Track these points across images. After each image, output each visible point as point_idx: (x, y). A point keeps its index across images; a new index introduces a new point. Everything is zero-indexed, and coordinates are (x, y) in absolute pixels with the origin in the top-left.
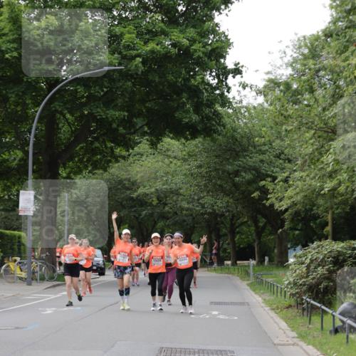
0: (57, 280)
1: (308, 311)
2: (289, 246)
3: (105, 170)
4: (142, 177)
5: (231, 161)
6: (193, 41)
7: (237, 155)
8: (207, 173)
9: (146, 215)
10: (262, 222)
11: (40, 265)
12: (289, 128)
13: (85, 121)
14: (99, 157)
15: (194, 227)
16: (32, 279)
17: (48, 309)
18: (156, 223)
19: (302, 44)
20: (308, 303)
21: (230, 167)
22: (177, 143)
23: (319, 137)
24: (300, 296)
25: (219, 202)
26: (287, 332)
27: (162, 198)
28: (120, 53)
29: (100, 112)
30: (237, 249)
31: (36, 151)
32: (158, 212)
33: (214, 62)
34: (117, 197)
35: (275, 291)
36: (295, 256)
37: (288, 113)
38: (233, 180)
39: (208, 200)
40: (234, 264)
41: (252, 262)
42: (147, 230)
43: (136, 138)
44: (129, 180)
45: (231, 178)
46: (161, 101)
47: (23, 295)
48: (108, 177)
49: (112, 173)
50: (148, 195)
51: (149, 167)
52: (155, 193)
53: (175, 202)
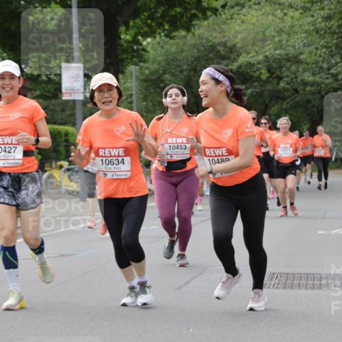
3: (188, 30)
4: (243, 39)
8: (339, 27)
9: (252, 95)
14: (178, 10)
27: (275, 68)
32: (269, 90)
44: (225, 45)
48: (194, 42)
49: (199, 36)
50: (253, 65)
51: (253, 24)
52: (265, 62)
53: (294, 73)
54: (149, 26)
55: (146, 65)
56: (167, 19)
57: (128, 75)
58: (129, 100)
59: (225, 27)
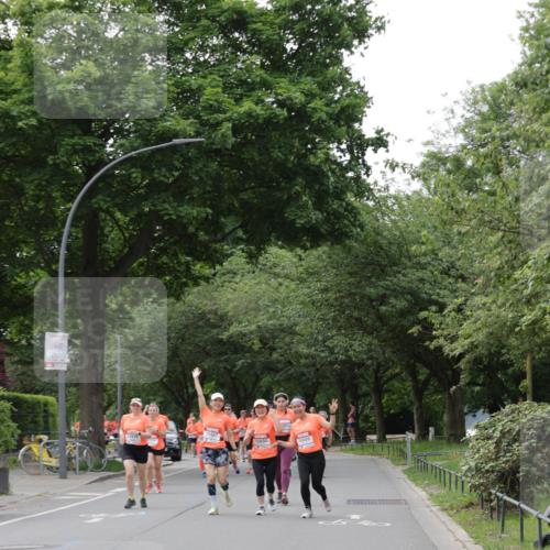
0: (107, 469)
1: (499, 513)
2: (466, 410)
3: (178, 298)
4: (235, 307)
5: (373, 280)
6: (310, 96)
7: (383, 271)
8: (336, 299)
9: (242, 367)
10: (423, 373)
11: (80, 447)
12: (464, 230)
13: (145, 222)
15: (319, 384)
16: (66, 468)
17: (94, 516)
18: (258, 379)
19: (479, 97)
20: (499, 499)
21: (372, 290)
22: (289, 254)
23: (510, 242)
24: (487, 489)
25: (356, 344)
26: (468, 545)
28: (198, 117)
29: (169, 209)
30: (385, 416)
31: (69, 271)
32: (261, 362)
33: (344, 128)
34: (197, 340)
35: (447, 481)
36: (477, 427)
37: (462, 206)
38: (378, 310)
39: (339, 341)
40: (382, 439)
41: (410, 436)
42: (246, 390)
43: (225, 247)
44: (216, 314)
45: (374, 308)
46: (262, 189)
47: (55, 494)
48: (183, 308)
49: (189, 303)
50: (245, 335)
51: (245, 292)
52: (257, 331)
53: (288, 345)
59: (216, 294)
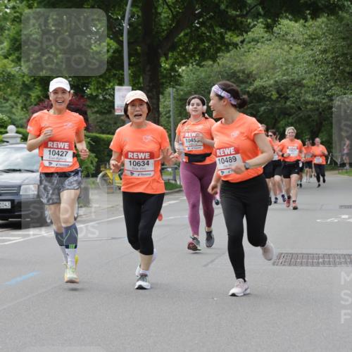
3: (214, 59)
4: (258, 68)
8: (333, 58)
9: (264, 112)
13: (187, 2)
14: (207, 45)
18: (277, 121)
22: (297, 25)
31: (132, 41)
32: (278, 108)
39: (336, 91)
43: (249, 21)
44: (244, 72)
48: (219, 69)
49: (223, 65)
50: (265, 88)
51: (265, 56)
52: (275, 85)
53: (298, 94)
54: (184, 57)
55: (181, 88)
56: (198, 51)
57: (167, 95)
58: (167, 115)
